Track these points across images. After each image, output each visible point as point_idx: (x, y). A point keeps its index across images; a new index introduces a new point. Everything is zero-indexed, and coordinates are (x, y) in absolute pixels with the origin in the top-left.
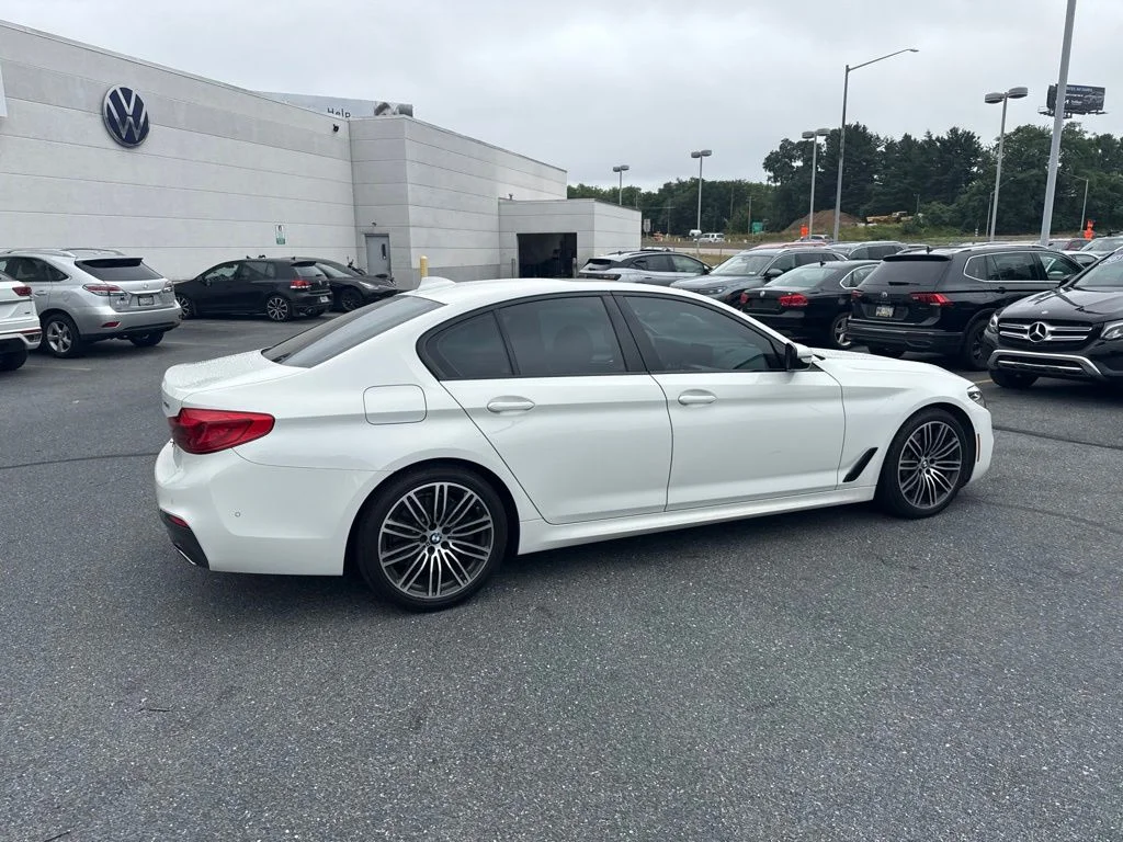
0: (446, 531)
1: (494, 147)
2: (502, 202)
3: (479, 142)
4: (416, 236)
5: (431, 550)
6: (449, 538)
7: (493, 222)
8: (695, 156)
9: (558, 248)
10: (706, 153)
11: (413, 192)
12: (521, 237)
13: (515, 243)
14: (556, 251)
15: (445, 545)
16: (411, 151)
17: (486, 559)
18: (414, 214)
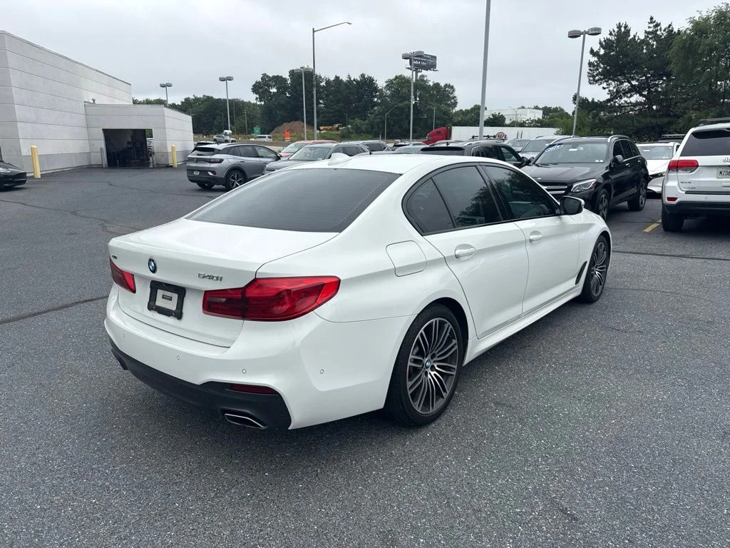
0: (433, 356)
1: (76, 62)
2: (87, 104)
3: (66, 58)
4: (22, 130)
5: (426, 373)
6: (434, 362)
7: (81, 120)
8: (222, 80)
9: (130, 140)
10: (230, 79)
11: (17, 95)
12: (105, 131)
13: (102, 136)
14: (129, 143)
15: (433, 368)
16: (12, 60)
17: (454, 373)
18: (19, 112)
